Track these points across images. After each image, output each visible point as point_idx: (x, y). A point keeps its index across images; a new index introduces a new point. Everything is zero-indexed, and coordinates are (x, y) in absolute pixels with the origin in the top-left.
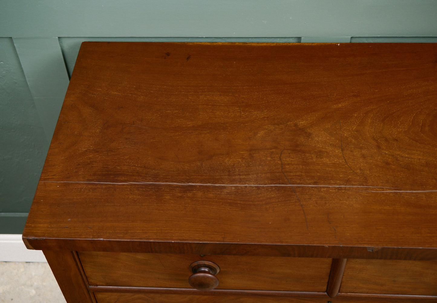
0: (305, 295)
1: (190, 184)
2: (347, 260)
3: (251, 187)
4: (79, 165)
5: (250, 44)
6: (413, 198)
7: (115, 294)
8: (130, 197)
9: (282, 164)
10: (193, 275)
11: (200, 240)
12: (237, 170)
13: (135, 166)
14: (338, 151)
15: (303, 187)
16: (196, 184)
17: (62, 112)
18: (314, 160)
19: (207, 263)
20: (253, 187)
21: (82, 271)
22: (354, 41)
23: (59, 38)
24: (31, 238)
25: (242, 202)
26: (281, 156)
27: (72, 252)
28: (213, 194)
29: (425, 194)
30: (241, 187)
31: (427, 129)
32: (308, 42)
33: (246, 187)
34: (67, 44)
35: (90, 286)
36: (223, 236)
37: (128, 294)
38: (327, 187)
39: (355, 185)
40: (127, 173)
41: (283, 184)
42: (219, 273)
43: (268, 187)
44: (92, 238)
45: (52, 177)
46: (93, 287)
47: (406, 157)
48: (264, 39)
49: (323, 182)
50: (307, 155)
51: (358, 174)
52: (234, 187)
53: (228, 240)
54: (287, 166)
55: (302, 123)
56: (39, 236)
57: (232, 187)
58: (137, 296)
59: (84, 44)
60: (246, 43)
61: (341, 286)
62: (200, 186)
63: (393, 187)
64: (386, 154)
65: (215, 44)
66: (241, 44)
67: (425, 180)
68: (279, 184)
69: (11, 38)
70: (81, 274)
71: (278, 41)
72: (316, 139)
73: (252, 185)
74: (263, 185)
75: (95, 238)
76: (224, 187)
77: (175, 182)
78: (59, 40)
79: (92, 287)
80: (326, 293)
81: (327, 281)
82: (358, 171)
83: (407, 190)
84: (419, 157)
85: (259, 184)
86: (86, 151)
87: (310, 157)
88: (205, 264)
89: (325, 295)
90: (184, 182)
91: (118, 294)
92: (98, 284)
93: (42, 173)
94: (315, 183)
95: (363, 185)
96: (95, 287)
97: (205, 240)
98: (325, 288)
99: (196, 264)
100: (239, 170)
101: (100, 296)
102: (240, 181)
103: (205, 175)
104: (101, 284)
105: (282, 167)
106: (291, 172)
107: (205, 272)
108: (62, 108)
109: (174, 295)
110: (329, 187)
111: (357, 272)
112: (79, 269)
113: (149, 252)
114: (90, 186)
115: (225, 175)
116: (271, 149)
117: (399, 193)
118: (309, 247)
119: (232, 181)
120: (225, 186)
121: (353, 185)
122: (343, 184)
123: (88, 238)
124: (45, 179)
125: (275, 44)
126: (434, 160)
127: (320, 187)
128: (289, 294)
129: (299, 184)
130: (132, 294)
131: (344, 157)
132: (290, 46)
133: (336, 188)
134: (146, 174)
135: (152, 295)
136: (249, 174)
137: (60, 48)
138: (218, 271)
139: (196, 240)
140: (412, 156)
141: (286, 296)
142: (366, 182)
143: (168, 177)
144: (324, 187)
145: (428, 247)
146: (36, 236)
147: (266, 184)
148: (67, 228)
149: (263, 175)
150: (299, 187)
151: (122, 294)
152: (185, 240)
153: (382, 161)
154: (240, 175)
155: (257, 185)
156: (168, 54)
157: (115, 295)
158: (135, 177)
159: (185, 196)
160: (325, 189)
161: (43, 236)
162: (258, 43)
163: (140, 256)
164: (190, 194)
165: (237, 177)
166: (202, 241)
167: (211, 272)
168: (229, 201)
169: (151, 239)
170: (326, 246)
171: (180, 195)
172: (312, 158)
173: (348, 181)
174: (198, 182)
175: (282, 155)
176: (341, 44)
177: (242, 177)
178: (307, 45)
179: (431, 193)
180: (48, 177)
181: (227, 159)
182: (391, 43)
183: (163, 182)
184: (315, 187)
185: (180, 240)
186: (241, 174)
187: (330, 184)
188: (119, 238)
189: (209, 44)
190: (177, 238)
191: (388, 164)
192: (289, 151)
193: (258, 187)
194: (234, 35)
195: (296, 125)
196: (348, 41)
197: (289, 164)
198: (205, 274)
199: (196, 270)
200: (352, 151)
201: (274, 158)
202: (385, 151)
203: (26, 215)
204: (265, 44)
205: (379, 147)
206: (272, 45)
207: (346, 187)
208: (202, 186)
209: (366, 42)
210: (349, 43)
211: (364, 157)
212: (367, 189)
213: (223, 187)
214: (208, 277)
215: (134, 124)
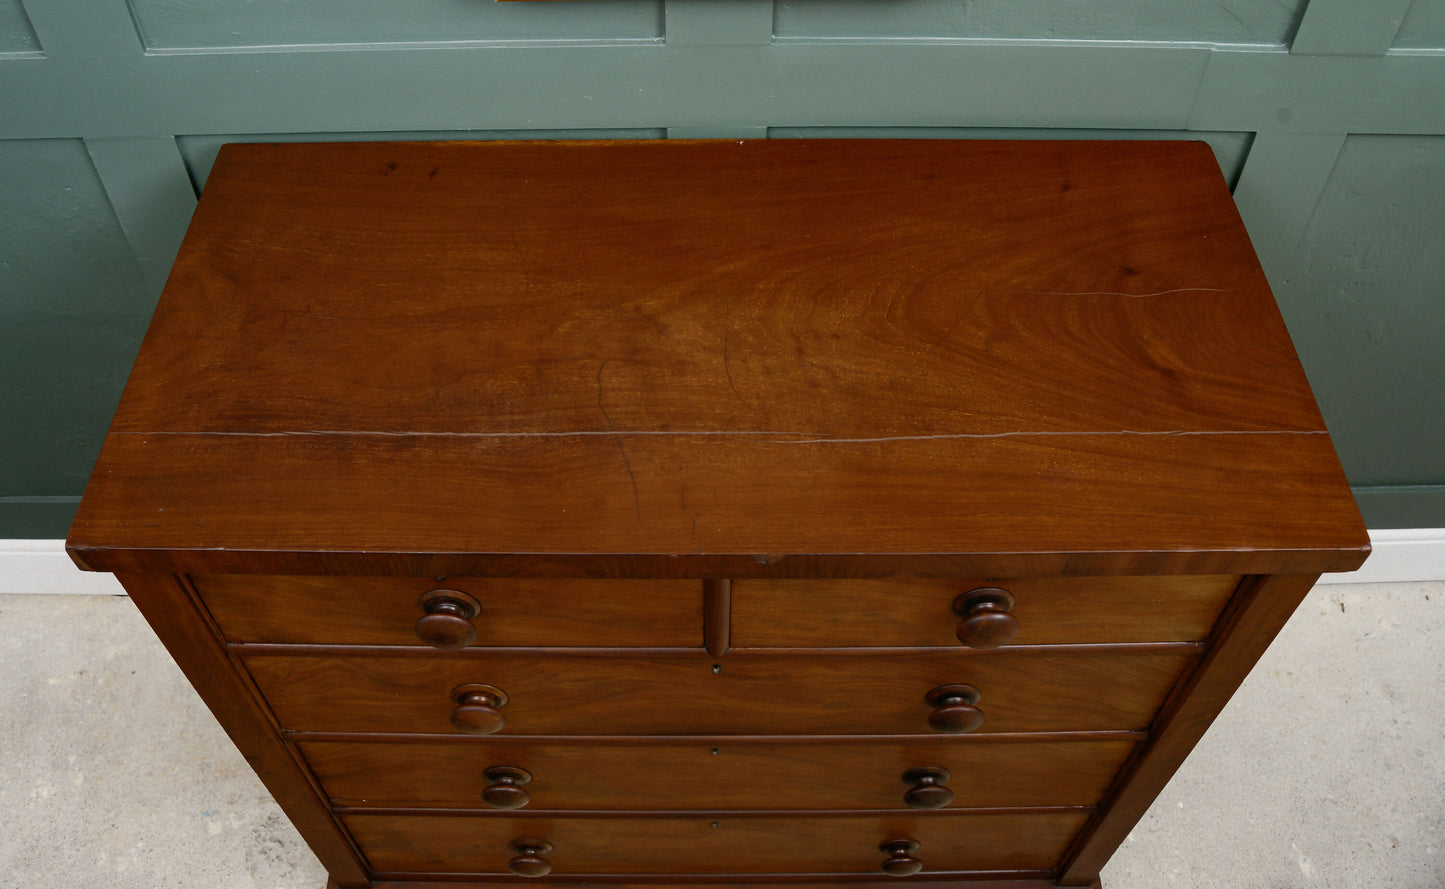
0: (661, 653)
1: (410, 433)
2: (731, 582)
3: (533, 437)
4: (190, 397)
5: (562, 144)
6: (857, 453)
7: (285, 658)
8: (287, 462)
9: (601, 389)
10: (424, 617)
11: (419, 549)
12: (508, 403)
13: (302, 398)
14: (717, 361)
15: (637, 436)
16: (422, 434)
17: (167, 291)
18: (667, 379)
19: (450, 593)
20: (536, 438)
21: (204, 613)
22: (775, 135)
23: (176, 136)
24: (82, 548)
25: (511, 470)
26: (600, 371)
27: (175, 576)
28: (454, 453)
29: (882, 444)
30: (513, 439)
31: (900, 312)
32: (681, 137)
33: (523, 437)
34: (194, 148)
35: (229, 645)
36: (466, 539)
37: (310, 660)
38: (687, 436)
39: (744, 430)
40: (286, 413)
41: (598, 430)
42: (480, 614)
43: (567, 436)
44: (203, 547)
45: (135, 423)
46: (235, 645)
47: (851, 371)
48: (592, 132)
49: (679, 424)
50: (654, 369)
51: (753, 407)
52: (498, 437)
53: (476, 548)
54: (611, 394)
55: (650, 304)
56: (99, 545)
57: (494, 437)
58: (328, 662)
59: (226, 148)
60: (554, 141)
61: (730, 633)
62: (429, 437)
63: (819, 432)
64: (812, 364)
65: (490, 144)
66: (543, 143)
67: (883, 418)
68: (591, 431)
69: (81, 139)
70: (204, 620)
71: (621, 135)
72: (677, 336)
73: (536, 434)
74: (556, 434)
75: (209, 547)
76: (479, 439)
77: (379, 430)
78: (177, 142)
79: (232, 645)
80: (704, 649)
81: (700, 624)
82: (755, 401)
83: (846, 438)
84: (878, 370)
85: (550, 432)
86: (207, 369)
87: (660, 374)
88: (448, 597)
89: (703, 654)
90: (398, 430)
91: (290, 659)
92: (244, 638)
93: (116, 415)
94: (664, 427)
95: (760, 430)
96: (239, 645)
97: (429, 549)
98: (700, 639)
99: (429, 596)
100: (512, 403)
101: (254, 663)
102: (512, 427)
103: (442, 414)
104: (249, 639)
105: (600, 395)
106: (617, 406)
107: (448, 612)
108: (169, 281)
109: (401, 661)
110: (692, 435)
111: (758, 606)
112: (197, 610)
113: (321, 574)
114: (208, 442)
115: (483, 415)
116: (581, 359)
117: (831, 443)
118: (638, 556)
119: (496, 427)
120: (479, 437)
121: (739, 429)
122: (721, 429)
123: (194, 547)
124: (119, 429)
125: (612, 142)
126: (907, 375)
127: (673, 435)
128: (631, 653)
129: (632, 429)
130: (316, 659)
131: (728, 374)
132: (642, 147)
133: (703, 437)
134: (322, 415)
135: (358, 660)
136: (531, 412)
137: (180, 157)
138: (477, 611)
139: (410, 548)
140: (865, 369)
141: (622, 656)
142: (767, 423)
143: (365, 420)
144: (680, 436)
145: (876, 551)
146: (92, 544)
147: (564, 432)
148: (155, 526)
149: (561, 413)
150: (630, 436)
151: (299, 658)
152: (389, 548)
153: (803, 379)
154: (512, 413)
155: (544, 434)
156: (393, 166)
157: (285, 661)
158: (299, 421)
159: (396, 458)
160: (683, 439)
161: (107, 544)
162: (578, 141)
163: (316, 582)
164: (407, 455)
165: (507, 418)
166: (424, 549)
167: (463, 614)
168: (485, 467)
169: (320, 547)
170: (674, 554)
171: (388, 456)
172: (663, 376)
173: (731, 422)
174: (425, 430)
175: (604, 371)
176: (747, 142)
177: (515, 417)
178: (677, 143)
179: (894, 442)
180: (126, 424)
181: (491, 381)
182: (846, 140)
183: (355, 429)
184: (663, 435)
185: (383, 548)
186: (516, 410)
187: (694, 428)
188: (257, 547)
189: (478, 144)
190: (373, 545)
191: (814, 384)
192: (619, 363)
193: (546, 437)
194: (530, 124)
195: (638, 309)
196: (763, 136)
197: (614, 389)
198: (448, 617)
199: (431, 607)
200: (744, 361)
201: (586, 377)
202: (812, 360)
203: (78, 499)
204: (591, 143)
205: (800, 351)
206: (607, 144)
207: (724, 435)
208: (432, 437)
209: (801, 137)
210: (763, 140)
211: (768, 372)
212: (766, 437)
213: (475, 438)
214: (453, 623)
215: (309, 312)
